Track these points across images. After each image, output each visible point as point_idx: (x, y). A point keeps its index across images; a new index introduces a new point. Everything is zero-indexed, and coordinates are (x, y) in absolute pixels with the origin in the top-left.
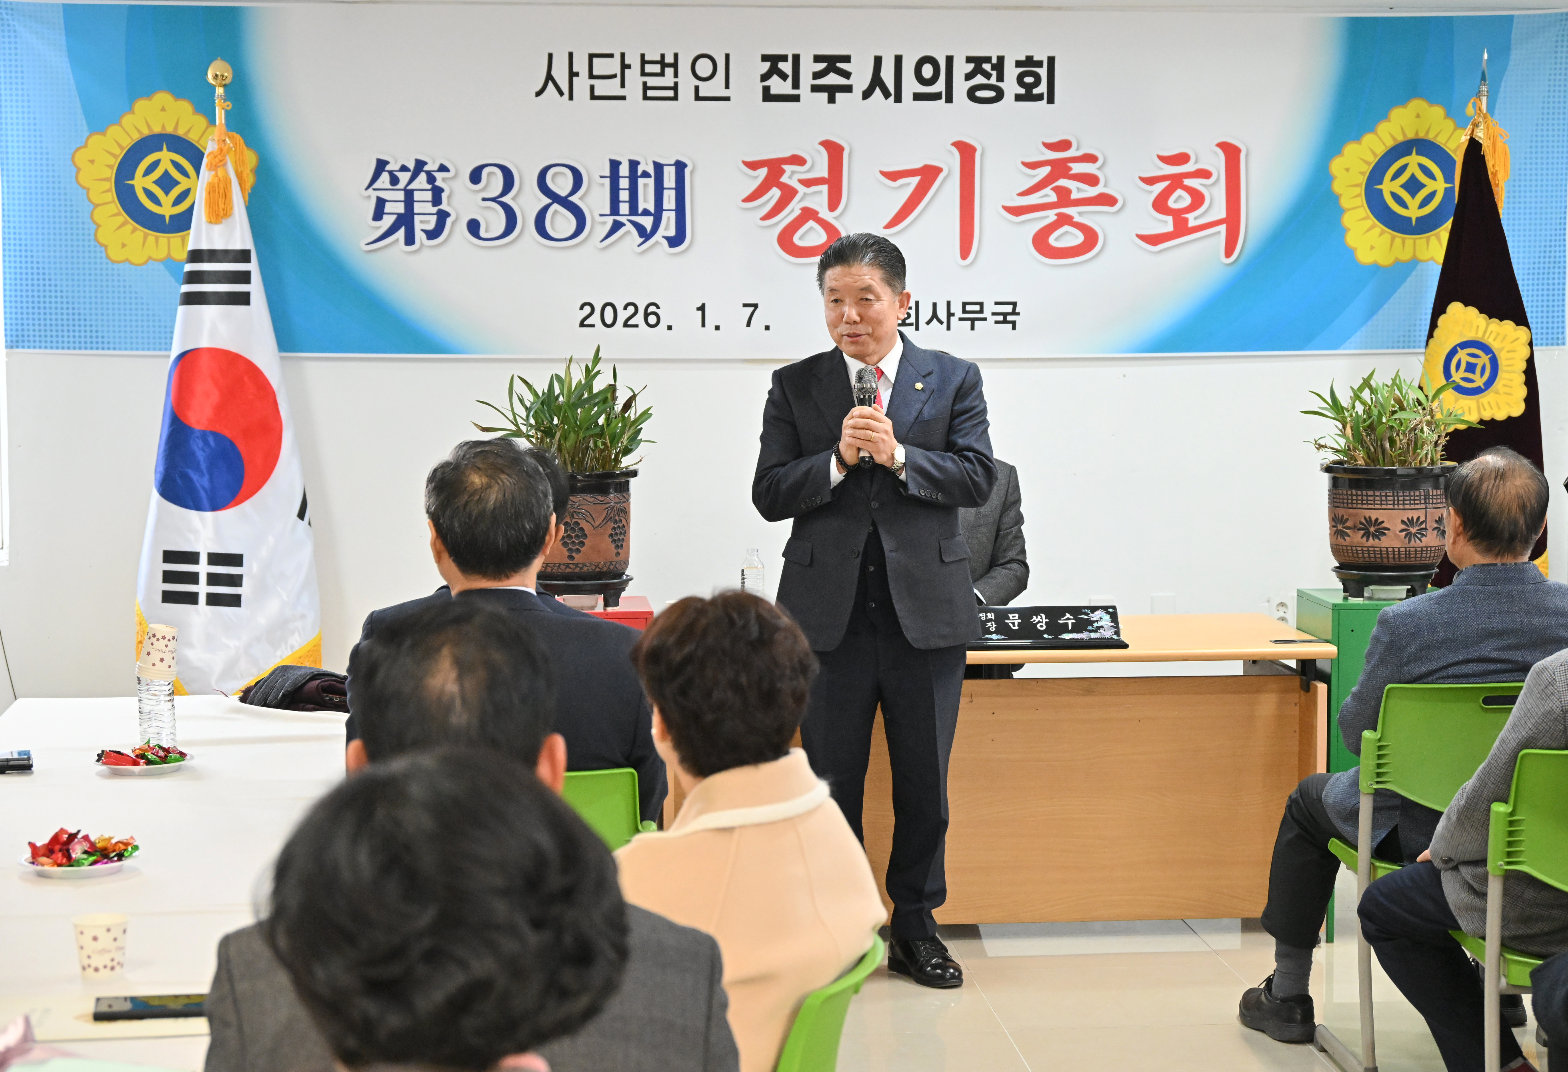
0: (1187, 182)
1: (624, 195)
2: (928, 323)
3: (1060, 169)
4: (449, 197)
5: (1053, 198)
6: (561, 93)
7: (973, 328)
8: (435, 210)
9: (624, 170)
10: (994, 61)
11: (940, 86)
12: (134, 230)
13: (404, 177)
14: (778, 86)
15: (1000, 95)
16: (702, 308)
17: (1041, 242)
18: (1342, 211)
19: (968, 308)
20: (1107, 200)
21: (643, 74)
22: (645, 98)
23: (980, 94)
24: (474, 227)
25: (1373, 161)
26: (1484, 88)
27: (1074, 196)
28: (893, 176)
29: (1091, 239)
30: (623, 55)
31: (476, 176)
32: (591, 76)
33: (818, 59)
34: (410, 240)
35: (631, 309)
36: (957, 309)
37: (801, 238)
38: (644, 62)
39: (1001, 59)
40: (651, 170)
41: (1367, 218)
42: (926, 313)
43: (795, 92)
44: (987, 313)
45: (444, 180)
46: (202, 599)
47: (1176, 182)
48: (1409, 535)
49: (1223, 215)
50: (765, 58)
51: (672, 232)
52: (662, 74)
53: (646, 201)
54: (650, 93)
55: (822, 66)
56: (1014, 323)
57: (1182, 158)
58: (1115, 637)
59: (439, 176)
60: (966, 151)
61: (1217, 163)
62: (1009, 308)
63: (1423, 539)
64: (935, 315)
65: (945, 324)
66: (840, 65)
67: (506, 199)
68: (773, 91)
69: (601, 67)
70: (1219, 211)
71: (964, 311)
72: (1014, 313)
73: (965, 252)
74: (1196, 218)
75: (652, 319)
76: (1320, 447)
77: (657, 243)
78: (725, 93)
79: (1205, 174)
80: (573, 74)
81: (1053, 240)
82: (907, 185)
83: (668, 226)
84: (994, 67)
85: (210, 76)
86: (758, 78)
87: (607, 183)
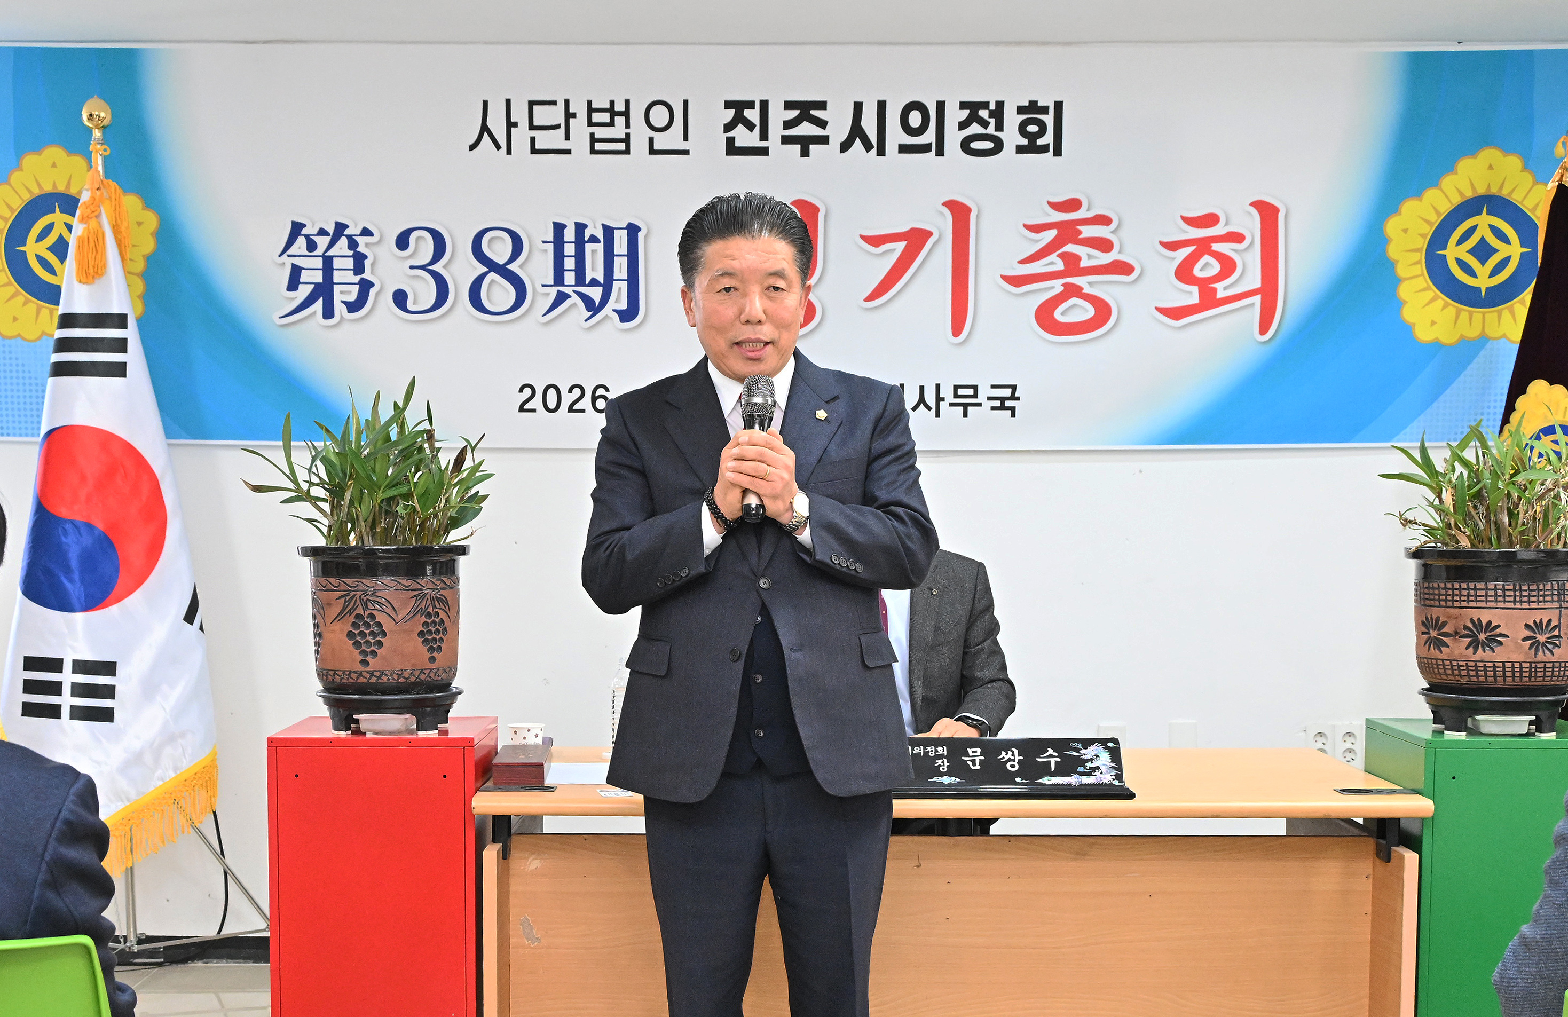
0: (1216, 247)
1: (570, 263)
2: (914, 409)
3: (1067, 232)
4: (373, 265)
5: (1060, 266)
6: (498, 147)
7: (965, 415)
8: (357, 279)
9: (570, 235)
10: (992, 107)
11: (929, 137)
12: (26, 302)
13: (322, 242)
14: (743, 137)
15: (999, 146)
17: (1045, 317)
18: (1398, 281)
19: (961, 391)
20: (1122, 268)
21: (590, 123)
22: (593, 151)
23: (975, 145)
24: (400, 298)
25: (1436, 220)
27: (1084, 264)
28: (875, 241)
29: (1103, 311)
30: (567, 102)
31: (403, 241)
32: (532, 127)
33: (789, 105)
34: (328, 313)
35: (577, 392)
36: (947, 393)
38: (591, 110)
39: (1000, 104)
40: (600, 235)
41: (1427, 289)
42: (912, 397)
43: (763, 144)
44: (982, 398)
45: (367, 245)
47: (1203, 247)
48: (1536, 645)
49: (1257, 284)
50: (728, 105)
51: (623, 305)
52: (612, 124)
53: (594, 270)
54: (598, 146)
55: (794, 113)
56: (1013, 410)
57: (1210, 220)
58: (1116, 783)
59: (361, 240)
60: (960, 212)
61: (1251, 226)
62: (1007, 393)
63: (1555, 651)
64: (922, 400)
65: (934, 410)
66: (814, 112)
67: (436, 267)
68: (738, 143)
69: (543, 115)
70: (1254, 280)
71: (956, 395)
72: (1013, 397)
73: (957, 329)
74: (1225, 288)
76: (1407, 523)
77: (607, 317)
78: (683, 146)
79: (1236, 237)
80: (511, 125)
81: (1059, 315)
82: (892, 251)
83: (619, 298)
84: (991, 114)
85: (85, 116)
86: (721, 128)
87: (550, 249)
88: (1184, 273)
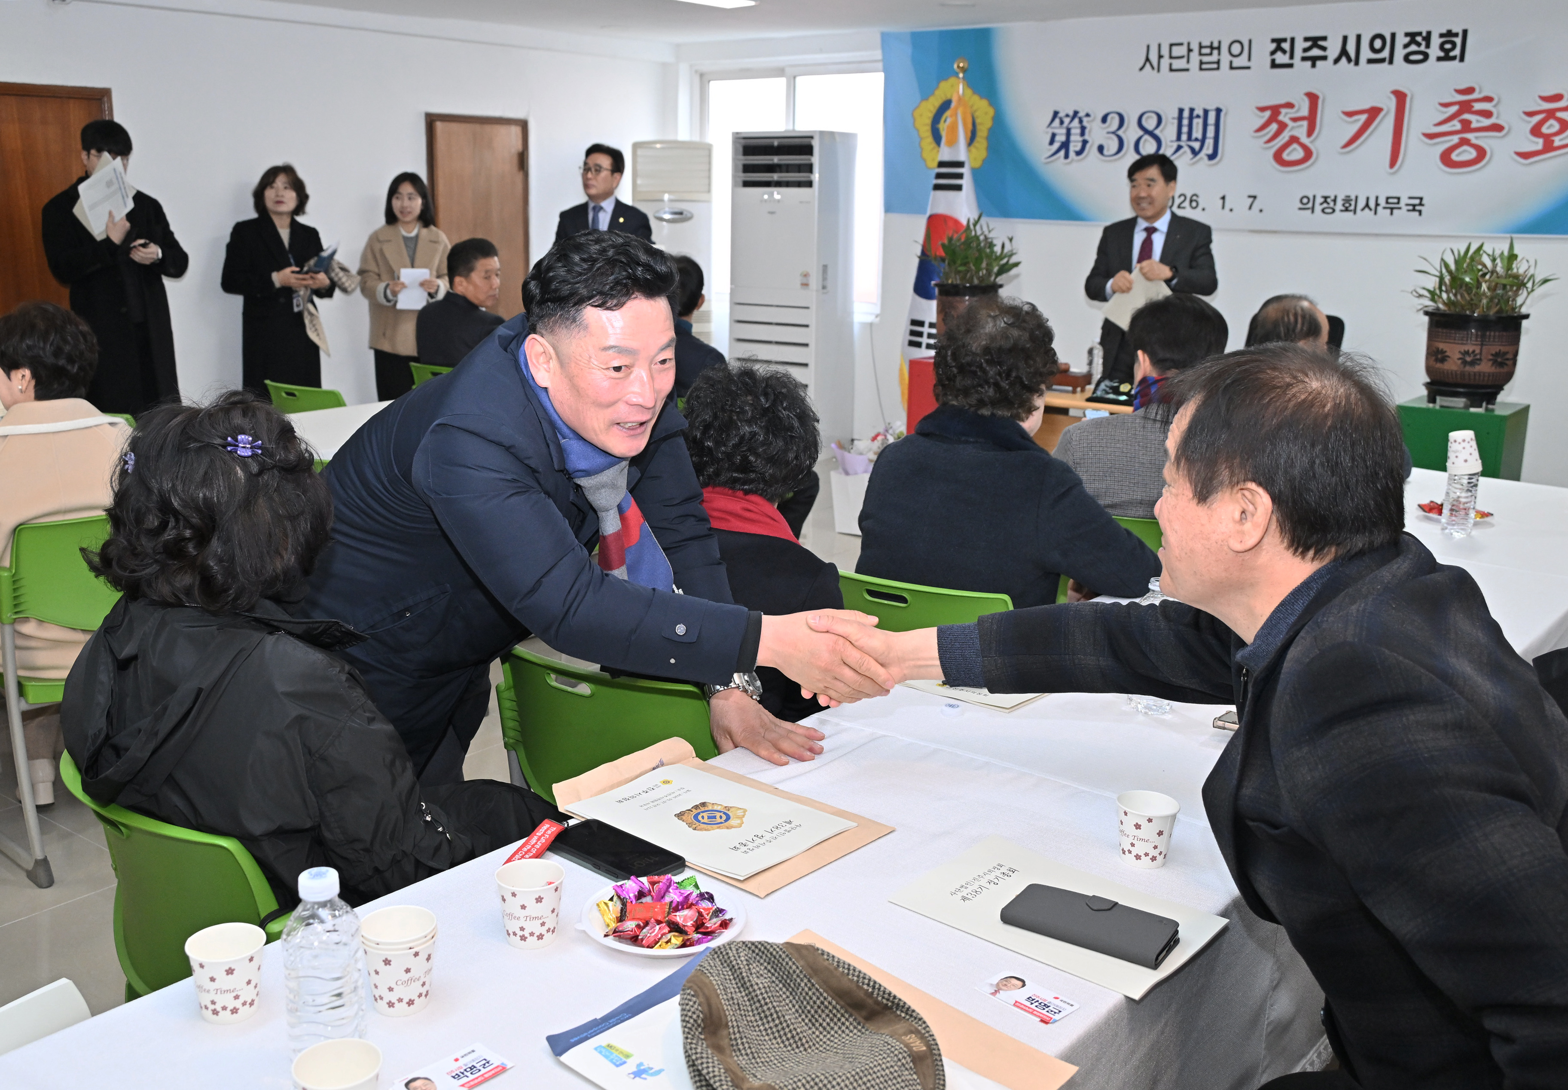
0: (1559, 115)
1: (1185, 129)
2: (1363, 209)
3: (1465, 107)
4: (1089, 132)
5: (1458, 126)
6: (1153, 68)
7: (1392, 213)
8: (1081, 139)
9: (1186, 114)
10: (1424, 34)
11: (1386, 54)
13: (1067, 121)
14: (1281, 58)
15: (1426, 56)
16: (1223, 198)
17: (1446, 158)
19: (1390, 201)
20: (1497, 128)
21: (1201, 54)
22: (1201, 69)
23: (1413, 58)
24: (1101, 149)
27: (1474, 125)
28: (1350, 114)
29: (1481, 153)
30: (1189, 44)
31: (1104, 119)
32: (1171, 57)
33: (1306, 39)
34: (1067, 156)
35: (1182, 198)
36: (1382, 202)
37: (1287, 155)
38: (1201, 47)
39: (1429, 33)
40: (1201, 113)
42: (1361, 203)
43: (1291, 62)
44: (1402, 204)
45: (1087, 122)
46: (924, 346)
47: (1550, 114)
50: (1273, 41)
51: (1210, 151)
52: (1211, 54)
53: (1197, 133)
54: (1204, 66)
55: (1308, 44)
56: (1420, 212)
57: (1558, 98)
59: (1085, 120)
60: (1400, 97)
62: (1417, 202)
64: (1367, 205)
65: (1374, 211)
66: (1321, 43)
67: (1120, 133)
68: (1278, 62)
69: (1177, 51)
71: (1387, 203)
72: (1421, 204)
73: (1393, 162)
74: (1561, 140)
75: (1194, 204)
77: (1201, 158)
78: (1248, 64)
80: (1160, 57)
81: (1454, 156)
82: (1358, 120)
83: (1209, 148)
84: (1424, 39)
85: (955, 66)
86: (1268, 54)
87: (1176, 122)
88: (1536, 131)
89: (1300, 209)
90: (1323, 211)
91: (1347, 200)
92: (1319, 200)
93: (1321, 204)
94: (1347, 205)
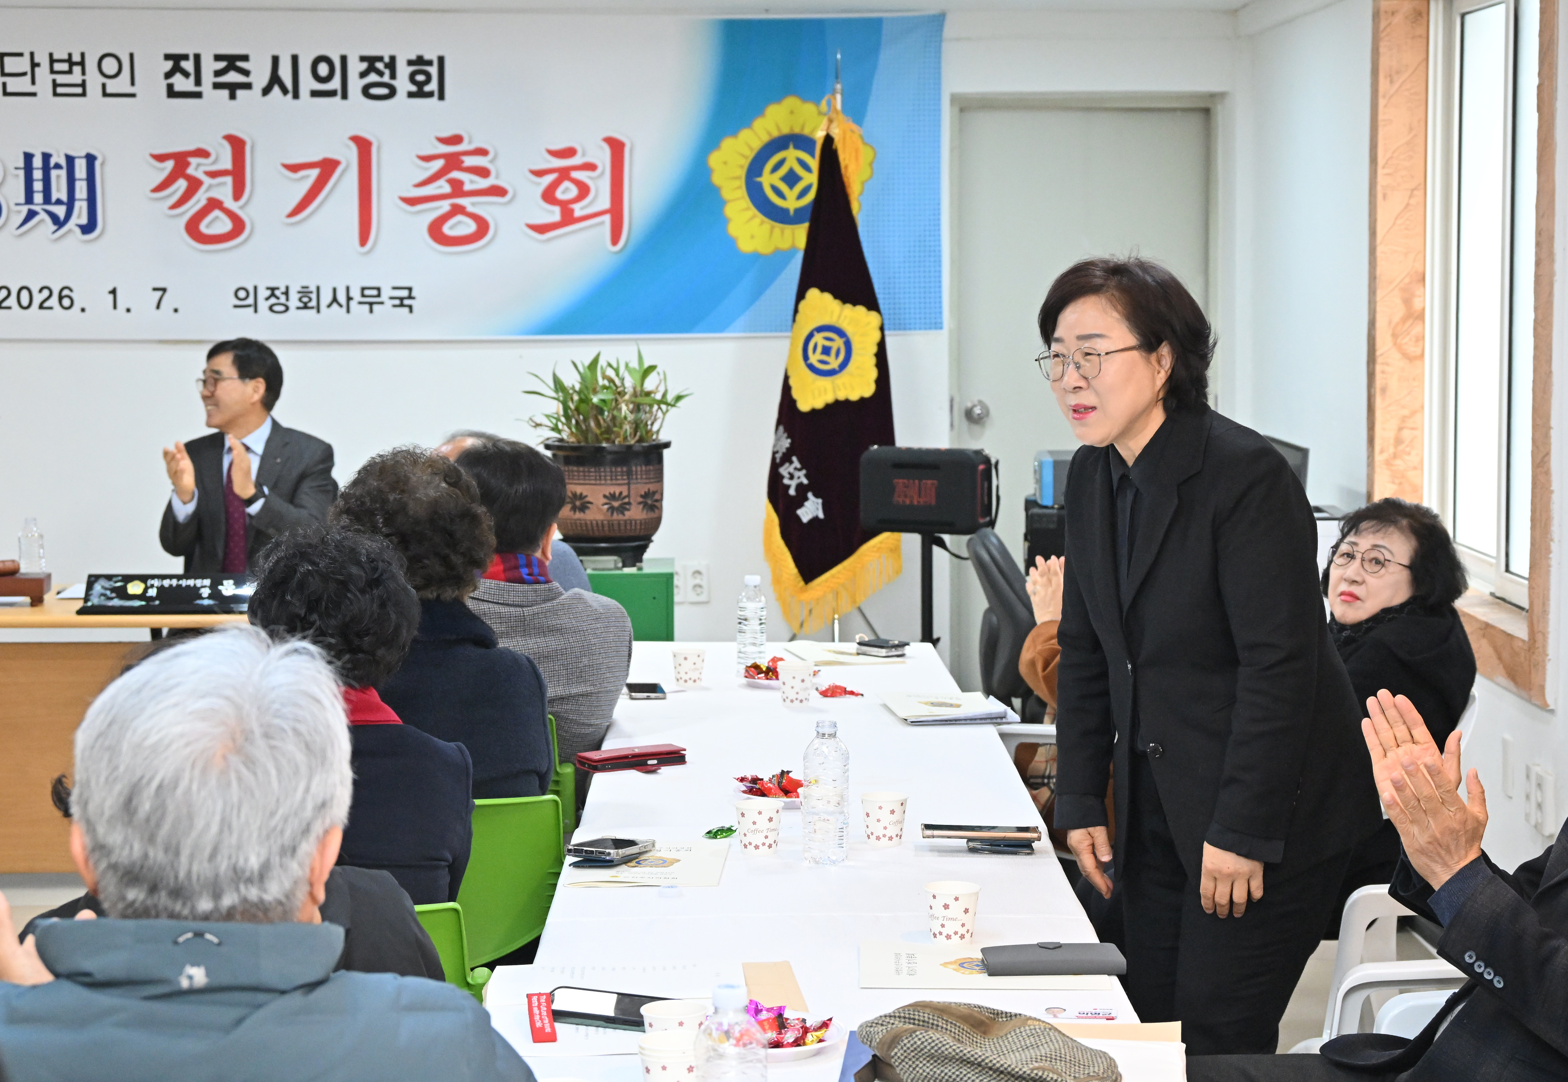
0: (575, 175)
1: (38, 186)
2: (329, 306)
3: (453, 162)
7: (371, 311)
9: (37, 162)
10: (387, 60)
11: (335, 84)
14: (181, 83)
15: (393, 92)
16: (113, 292)
17: (436, 231)
18: (723, 203)
19: (367, 292)
20: (498, 191)
21: (52, 71)
22: (55, 94)
23: (374, 91)
25: (751, 155)
26: (839, 87)
27: (467, 187)
28: (294, 168)
29: (483, 227)
30: (32, 54)
32: (4, 74)
33: (218, 58)
35: (46, 293)
36: (356, 294)
37: (208, 226)
38: (52, 61)
39: (393, 59)
40: (63, 162)
41: (747, 209)
42: (326, 297)
43: (197, 89)
44: (384, 297)
47: (564, 174)
48: (612, 509)
49: (607, 205)
50: (168, 57)
51: (84, 220)
52: (70, 72)
53: (59, 191)
54: (60, 90)
55: (222, 65)
56: (410, 307)
57: (570, 152)
60: (363, 146)
61: (603, 157)
62: (405, 293)
63: (627, 513)
64: (335, 300)
65: (345, 308)
66: (240, 64)
68: (177, 88)
69: (12, 65)
70: (604, 202)
71: (363, 296)
72: (410, 297)
73: (364, 238)
74: (582, 208)
75: (66, 302)
76: (538, 425)
77: (70, 231)
78: (130, 90)
79: (590, 167)
81: (448, 229)
82: (307, 177)
83: (80, 215)
84: (387, 66)
86: (162, 76)
87: (22, 173)
88: (549, 196)
89: (236, 306)
90: (271, 308)
91: (304, 292)
92: (263, 293)
93: (267, 299)
94: (305, 300)
